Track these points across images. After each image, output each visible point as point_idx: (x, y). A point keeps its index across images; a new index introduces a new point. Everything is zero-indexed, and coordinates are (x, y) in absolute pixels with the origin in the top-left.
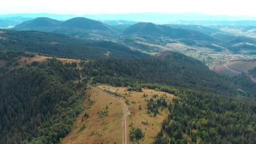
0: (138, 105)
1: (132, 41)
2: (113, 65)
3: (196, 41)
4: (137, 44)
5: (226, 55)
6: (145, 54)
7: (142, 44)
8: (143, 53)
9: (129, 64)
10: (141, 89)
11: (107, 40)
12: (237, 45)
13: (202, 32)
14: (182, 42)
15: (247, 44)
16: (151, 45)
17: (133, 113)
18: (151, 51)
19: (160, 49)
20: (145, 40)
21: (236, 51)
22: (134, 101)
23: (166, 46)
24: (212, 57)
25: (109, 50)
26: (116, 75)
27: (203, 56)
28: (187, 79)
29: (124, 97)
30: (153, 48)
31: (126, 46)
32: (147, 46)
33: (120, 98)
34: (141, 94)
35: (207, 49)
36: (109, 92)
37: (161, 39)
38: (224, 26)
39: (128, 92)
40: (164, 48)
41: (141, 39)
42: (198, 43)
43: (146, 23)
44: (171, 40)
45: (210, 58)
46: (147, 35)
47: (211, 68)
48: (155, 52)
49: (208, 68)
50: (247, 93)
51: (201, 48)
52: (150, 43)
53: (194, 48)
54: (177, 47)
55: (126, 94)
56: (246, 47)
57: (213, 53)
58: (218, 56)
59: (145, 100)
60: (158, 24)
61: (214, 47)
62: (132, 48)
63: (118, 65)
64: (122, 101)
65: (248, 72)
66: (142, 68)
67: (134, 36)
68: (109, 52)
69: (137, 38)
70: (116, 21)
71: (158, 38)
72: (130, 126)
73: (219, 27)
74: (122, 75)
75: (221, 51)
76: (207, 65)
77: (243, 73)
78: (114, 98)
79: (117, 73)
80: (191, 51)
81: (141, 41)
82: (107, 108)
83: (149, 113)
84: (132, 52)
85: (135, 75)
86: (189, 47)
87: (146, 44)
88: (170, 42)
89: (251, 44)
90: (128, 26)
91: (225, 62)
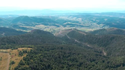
0: (15, 54)
1: (17, 26)
2: (5, 40)
3: (49, 23)
4: (20, 27)
5: (61, 28)
6: (24, 32)
7: (23, 27)
8: (23, 32)
9: (14, 39)
10: (17, 48)
11: (3, 27)
12: (65, 24)
13: (51, 19)
14: (42, 24)
15: (69, 23)
16: (28, 27)
17: (12, 57)
18: (28, 30)
19: (32, 28)
20: (24, 25)
21: (65, 26)
22: (13, 53)
23: (35, 27)
24: (55, 30)
25: (4, 32)
26: (7, 44)
27: (51, 30)
28: (42, 41)
29: (9, 53)
30: (28, 28)
31: (14, 29)
32: (26, 27)
33: (8, 53)
34: (17, 50)
35: (54, 26)
36: (3, 52)
37: (33, 24)
38: (60, 16)
39: (11, 51)
40: (34, 28)
41: (23, 24)
42: (50, 24)
43: (24, 16)
44: (37, 24)
45: (54, 30)
46: (25, 22)
47: (55, 35)
48: (30, 30)
49: (53, 35)
50: (66, 43)
51: (51, 26)
52: (27, 26)
53: (48, 27)
54: (41, 27)
55: (10, 51)
56: (68, 24)
57: (56, 28)
58: (58, 29)
59: (18, 52)
60: (30, 16)
61: (56, 25)
62: (17, 30)
63: (8, 39)
64: (8, 54)
65: (67, 35)
66: (21, 39)
67: (19, 23)
68: (4, 33)
69: (20, 24)
70: (7, 15)
71: (31, 23)
72: (10, 61)
73: (59, 16)
74: (10, 44)
75: (59, 27)
76: (53, 33)
77: (65, 35)
78: (5, 54)
79: (7, 43)
80: (47, 28)
81: (22, 25)
82: (1, 58)
83: (19, 56)
84: (17, 32)
85: (17, 43)
86: (46, 26)
87: (25, 27)
88: (37, 25)
89: (70, 23)
90: (15, 18)
91: (60, 32)
